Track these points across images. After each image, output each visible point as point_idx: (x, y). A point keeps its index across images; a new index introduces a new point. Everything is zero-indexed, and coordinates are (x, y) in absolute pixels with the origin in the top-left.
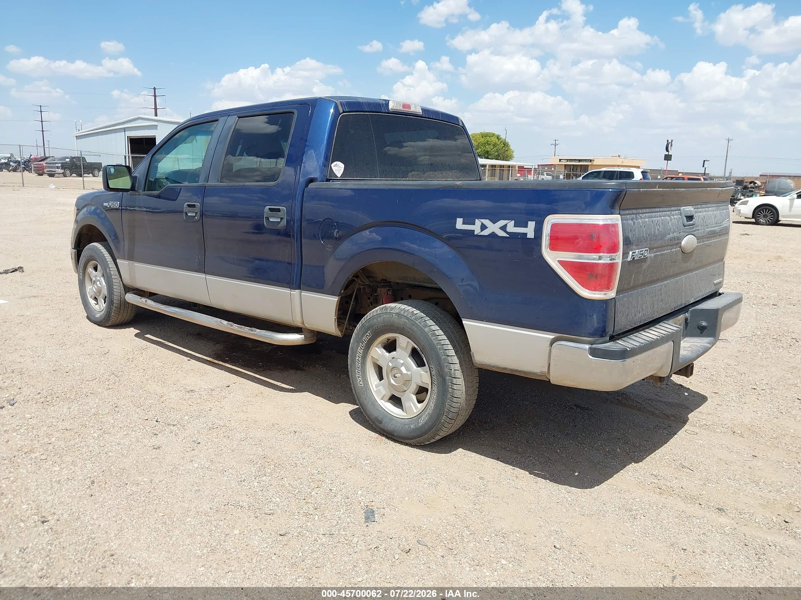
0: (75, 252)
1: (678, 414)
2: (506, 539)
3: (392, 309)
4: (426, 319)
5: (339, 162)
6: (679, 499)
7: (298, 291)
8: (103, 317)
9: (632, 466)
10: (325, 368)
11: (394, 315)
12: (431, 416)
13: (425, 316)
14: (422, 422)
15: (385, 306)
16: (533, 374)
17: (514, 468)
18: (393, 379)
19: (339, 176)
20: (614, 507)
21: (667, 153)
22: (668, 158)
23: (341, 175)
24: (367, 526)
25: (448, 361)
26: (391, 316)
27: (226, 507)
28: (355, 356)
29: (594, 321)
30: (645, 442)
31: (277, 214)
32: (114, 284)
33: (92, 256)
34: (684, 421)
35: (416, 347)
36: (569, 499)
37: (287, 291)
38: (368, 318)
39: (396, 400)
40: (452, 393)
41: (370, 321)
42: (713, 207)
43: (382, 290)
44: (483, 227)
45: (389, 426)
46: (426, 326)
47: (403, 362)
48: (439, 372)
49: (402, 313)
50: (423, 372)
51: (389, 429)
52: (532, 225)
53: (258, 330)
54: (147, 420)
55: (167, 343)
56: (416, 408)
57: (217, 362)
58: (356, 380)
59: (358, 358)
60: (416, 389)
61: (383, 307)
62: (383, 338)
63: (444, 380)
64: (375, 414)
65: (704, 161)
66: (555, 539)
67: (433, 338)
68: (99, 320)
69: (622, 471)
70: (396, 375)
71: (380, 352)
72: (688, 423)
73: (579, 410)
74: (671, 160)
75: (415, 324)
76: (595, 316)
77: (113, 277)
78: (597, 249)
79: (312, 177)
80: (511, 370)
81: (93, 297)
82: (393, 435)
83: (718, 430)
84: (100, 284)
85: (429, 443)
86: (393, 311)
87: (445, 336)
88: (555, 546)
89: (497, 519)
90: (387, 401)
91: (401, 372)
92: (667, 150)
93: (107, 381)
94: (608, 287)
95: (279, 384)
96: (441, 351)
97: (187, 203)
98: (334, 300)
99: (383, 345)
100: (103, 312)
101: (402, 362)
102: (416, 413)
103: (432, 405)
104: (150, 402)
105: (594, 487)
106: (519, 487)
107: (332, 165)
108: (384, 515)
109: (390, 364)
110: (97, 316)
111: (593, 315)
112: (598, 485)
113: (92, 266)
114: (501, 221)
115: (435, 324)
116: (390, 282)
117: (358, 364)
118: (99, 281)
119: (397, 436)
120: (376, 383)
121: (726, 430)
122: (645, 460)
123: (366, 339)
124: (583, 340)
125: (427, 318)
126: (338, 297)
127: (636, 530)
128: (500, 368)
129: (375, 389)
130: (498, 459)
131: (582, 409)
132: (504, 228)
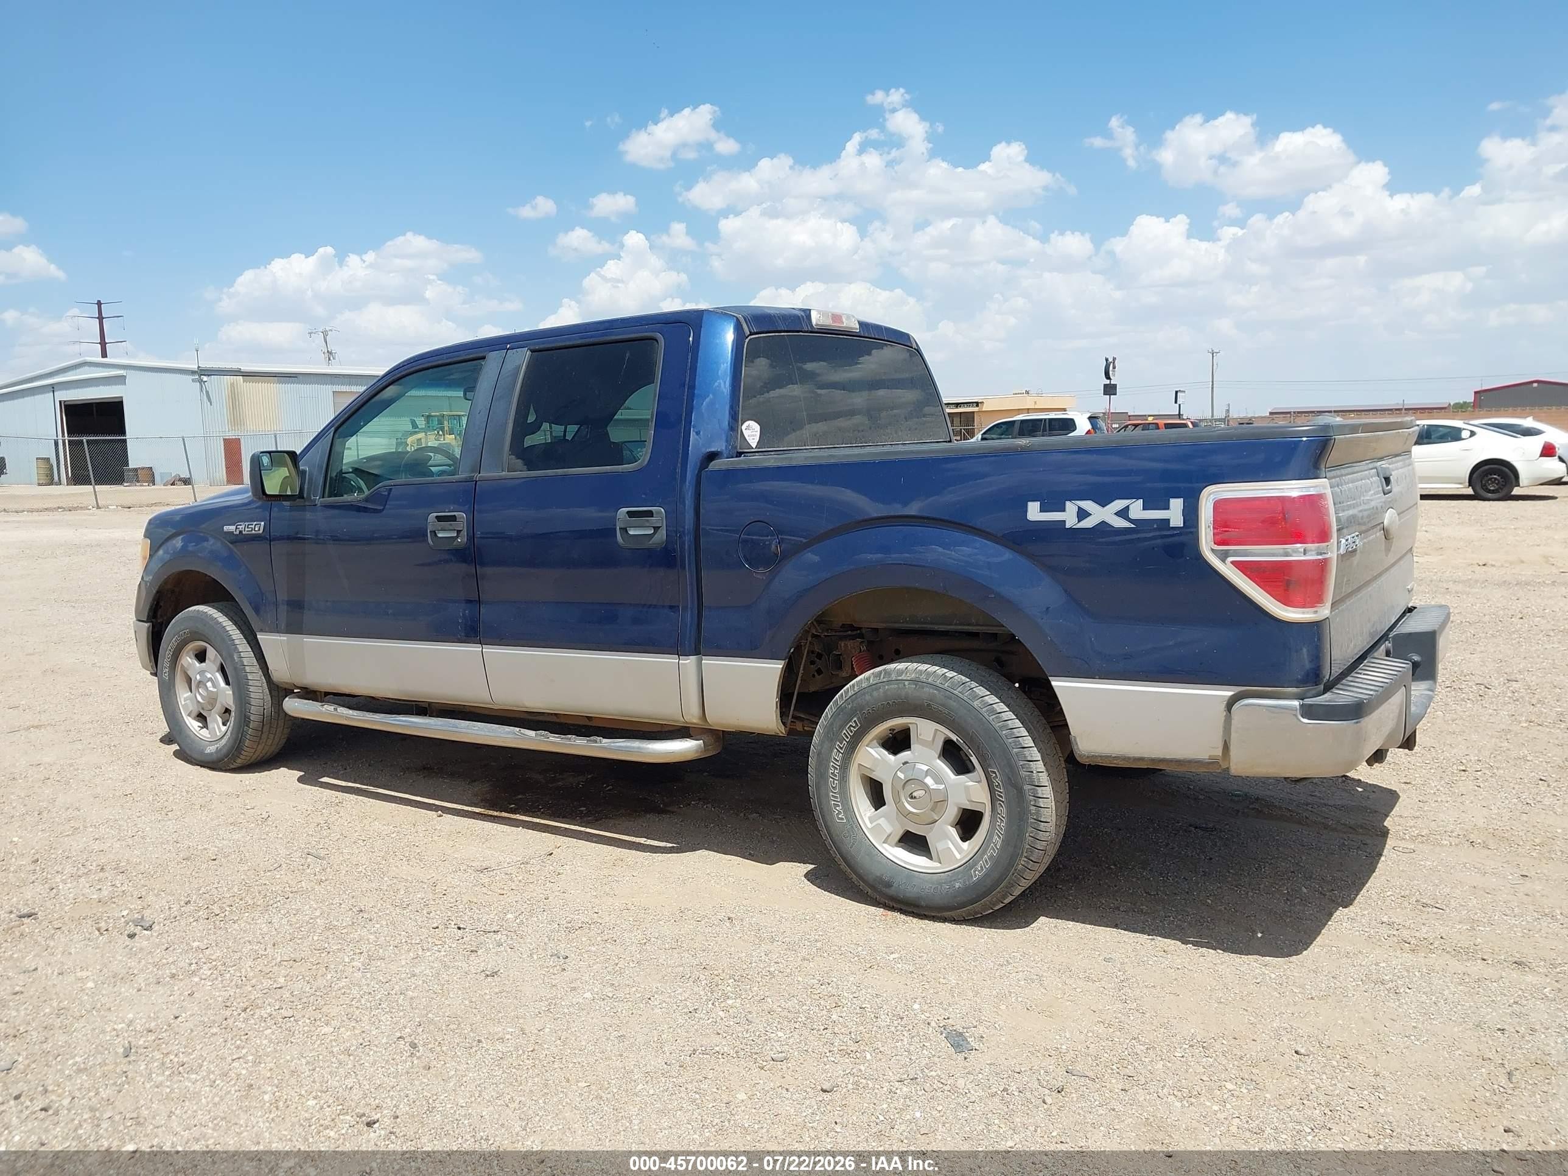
0: (148, 628)
1: (1368, 823)
2: (1211, 1050)
3: (900, 672)
4: (972, 686)
5: (753, 422)
6: (1448, 956)
7: (693, 659)
8: (225, 751)
9: (1340, 913)
10: (709, 805)
11: (907, 683)
12: (996, 862)
13: (968, 680)
14: (977, 874)
15: (884, 670)
16: (1196, 762)
17: (1151, 937)
18: (908, 802)
19: (754, 447)
20: (1352, 980)
21: (1108, 382)
22: (1110, 390)
23: (756, 444)
24: (965, 1058)
25: (1025, 757)
26: (901, 686)
27: (695, 1058)
28: (827, 768)
29: (1303, 659)
30: (1340, 874)
31: (648, 521)
32: (251, 683)
33: (195, 632)
34: (1384, 833)
35: (954, 738)
36: (1273, 976)
37: (671, 660)
38: (850, 694)
39: (914, 842)
40: (1038, 813)
41: (856, 698)
43: (850, 643)
44: (1082, 514)
45: (910, 891)
46: (976, 697)
47: (927, 768)
48: (1009, 778)
49: (923, 677)
50: (971, 783)
51: (908, 895)
52: (1177, 505)
53: (605, 740)
54: (437, 927)
55: (372, 789)
56: (960, 850)
57: (496, 813)
58: (831, 812)
59: (833, 770)
60: (957, 816)
61: (881, 672)
62: (882, 728)
63: (1020, 791)
64: (875, 870)
65: (1177, 392)
66: (1289, 1040)
67: (991, 718)
68: (215, 757)
69: (1330, 923)
70: (915, 794)
71: (876, 755)
72: (1389, 836)
73: (1200, 833)
74: (1115, 394)
75: (951, 696)
76: (1305, 650)
77: (248, 669)
78: (1298, 537)
79: (713, 450)
80: (1153, 760)
81: (195, 714)
82: (917, 906)
83: (1445, 842)
84: (214, 686)
85: (991, 911)
86: (903, 677)
87: (1011, 713)
88: (1296, 1052)
89: (1175, 1021)
90: (897, 845)
91: (926, 788)
92: (1108, 376)
93: (305, 867)
94: (1316, 599)
95: (642, 840)
96: (1010, 740)
97: (436, 514)
98: (777, 667)
99: (881, 742)
100: (224, 741)
101: (925, 768)
102: (961, 859)
103: (998, 841)
104: (419, 896)
105: (1301, 953)
106: (1180, 967)
107: (744, 427)
108: (982, 1037)
109: (901, 775)
110: (208, 751)
111: (1301, 649)
112: (1306, 950)
113: (191, 652)
114: (1117, 502)
115: (989, 693)
116: (860, 628)
117: (833, 782)
118: (210, 679)
119: (927, 906)
120: (868, 814)
121: (1454, 841)
122: (1356, 902)
123: (847, 732)
124: (1284, 693)
125: (974, 684)
126: (783, 662)
127: (1411, 1011)
128: (1129, 758)
129: (869, 825)
130: (1116, 926)
131: (1205, 829)
132: (1123, 513)
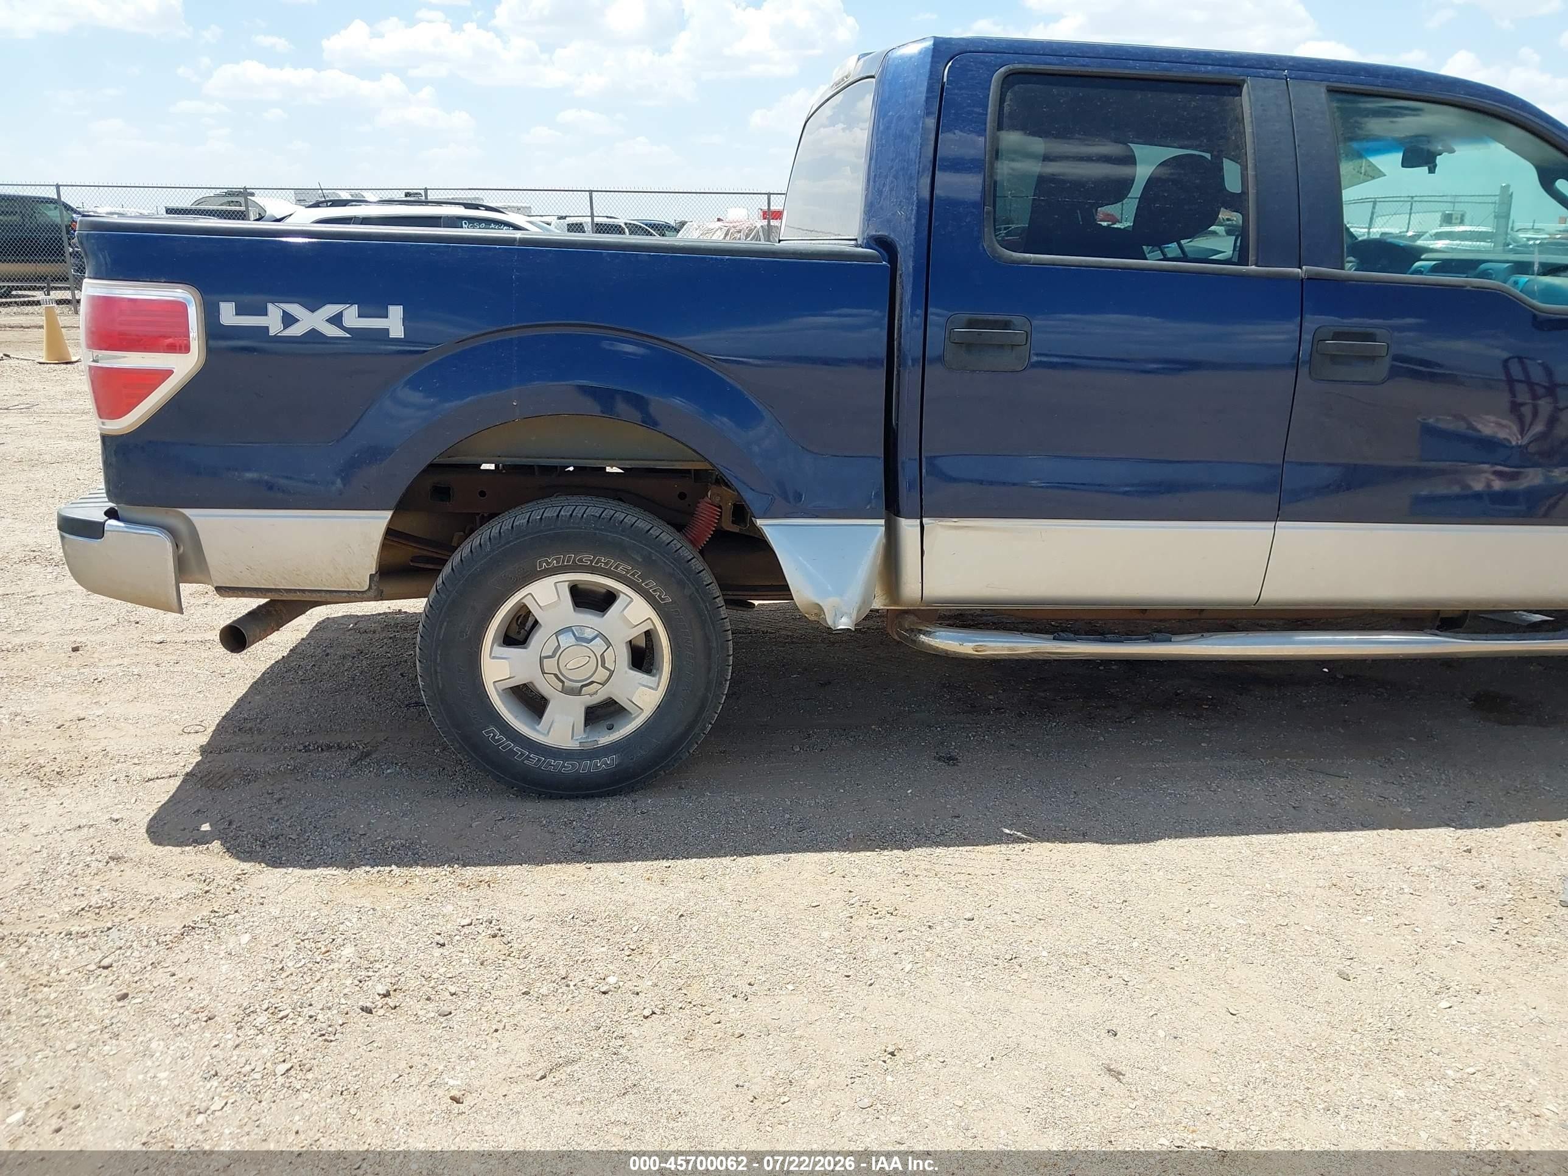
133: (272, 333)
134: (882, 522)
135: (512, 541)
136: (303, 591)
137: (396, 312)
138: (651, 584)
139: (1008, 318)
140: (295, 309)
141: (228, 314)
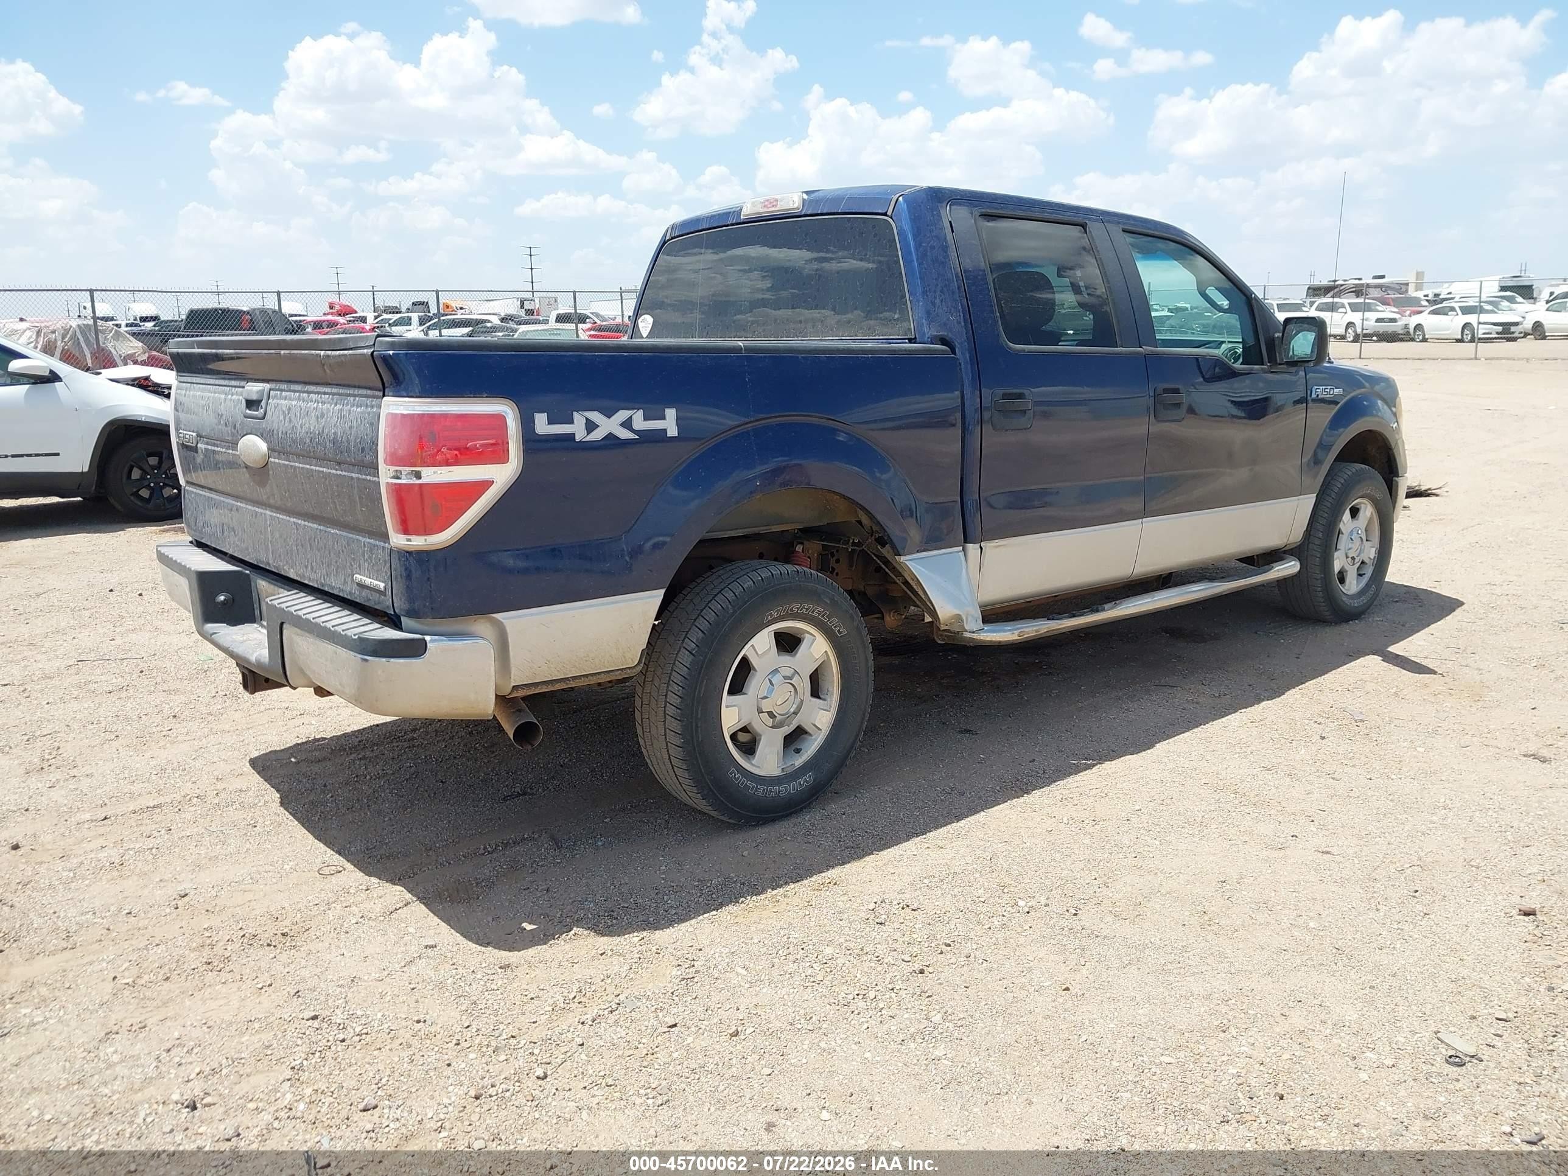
42: (325, 393)
133: (578, 439)
134: (961, 548)
135: (748, 601)
136: (586, 676)
137: (671, 413)
138: (835, 623)
139: (1021, 391)
140: (595, 416)
141: (542, 425)
